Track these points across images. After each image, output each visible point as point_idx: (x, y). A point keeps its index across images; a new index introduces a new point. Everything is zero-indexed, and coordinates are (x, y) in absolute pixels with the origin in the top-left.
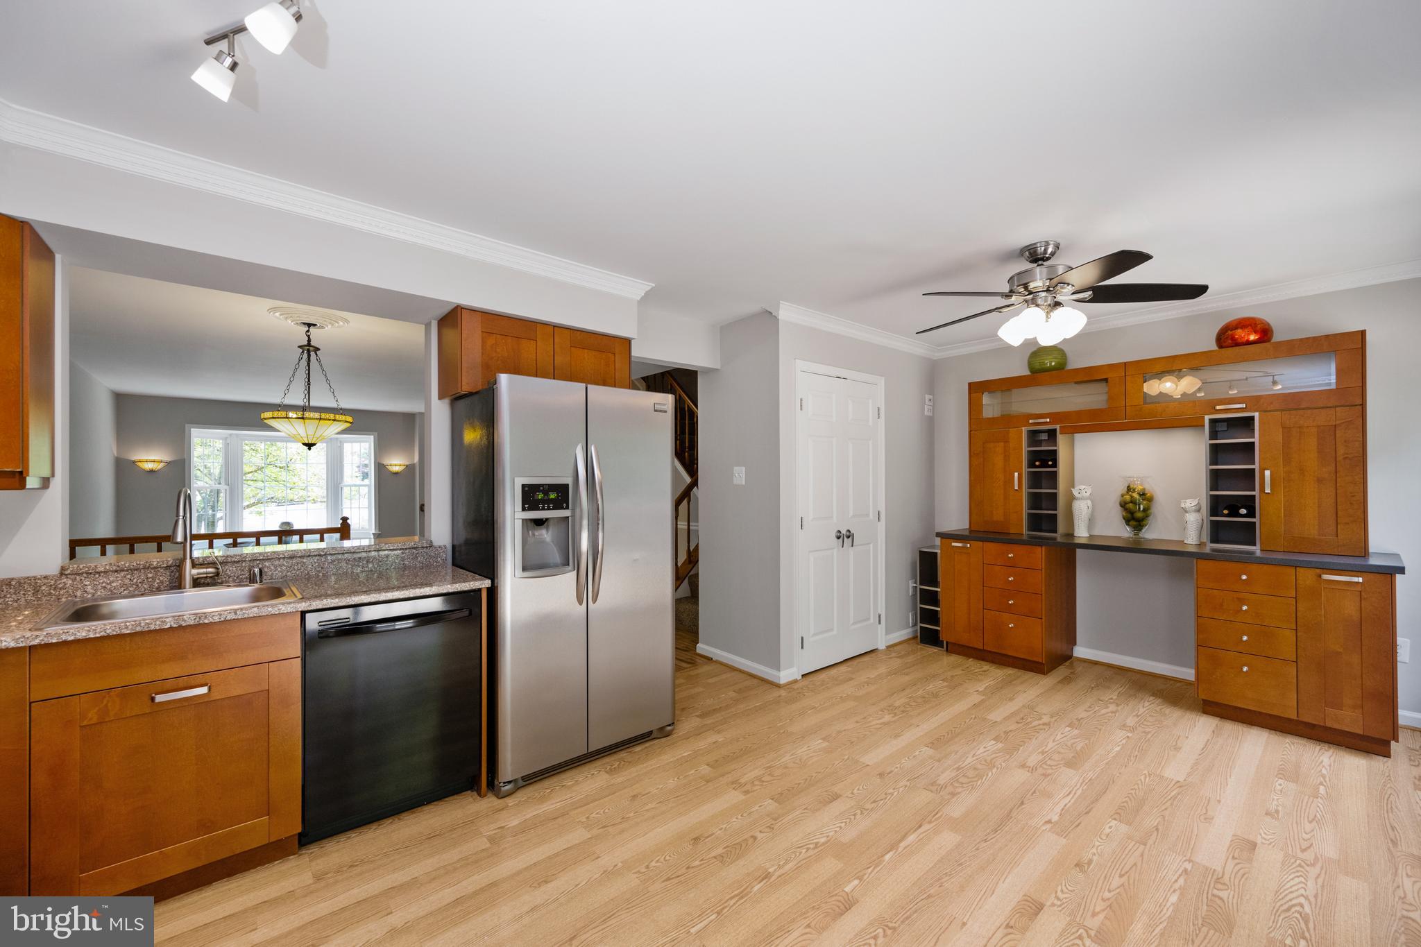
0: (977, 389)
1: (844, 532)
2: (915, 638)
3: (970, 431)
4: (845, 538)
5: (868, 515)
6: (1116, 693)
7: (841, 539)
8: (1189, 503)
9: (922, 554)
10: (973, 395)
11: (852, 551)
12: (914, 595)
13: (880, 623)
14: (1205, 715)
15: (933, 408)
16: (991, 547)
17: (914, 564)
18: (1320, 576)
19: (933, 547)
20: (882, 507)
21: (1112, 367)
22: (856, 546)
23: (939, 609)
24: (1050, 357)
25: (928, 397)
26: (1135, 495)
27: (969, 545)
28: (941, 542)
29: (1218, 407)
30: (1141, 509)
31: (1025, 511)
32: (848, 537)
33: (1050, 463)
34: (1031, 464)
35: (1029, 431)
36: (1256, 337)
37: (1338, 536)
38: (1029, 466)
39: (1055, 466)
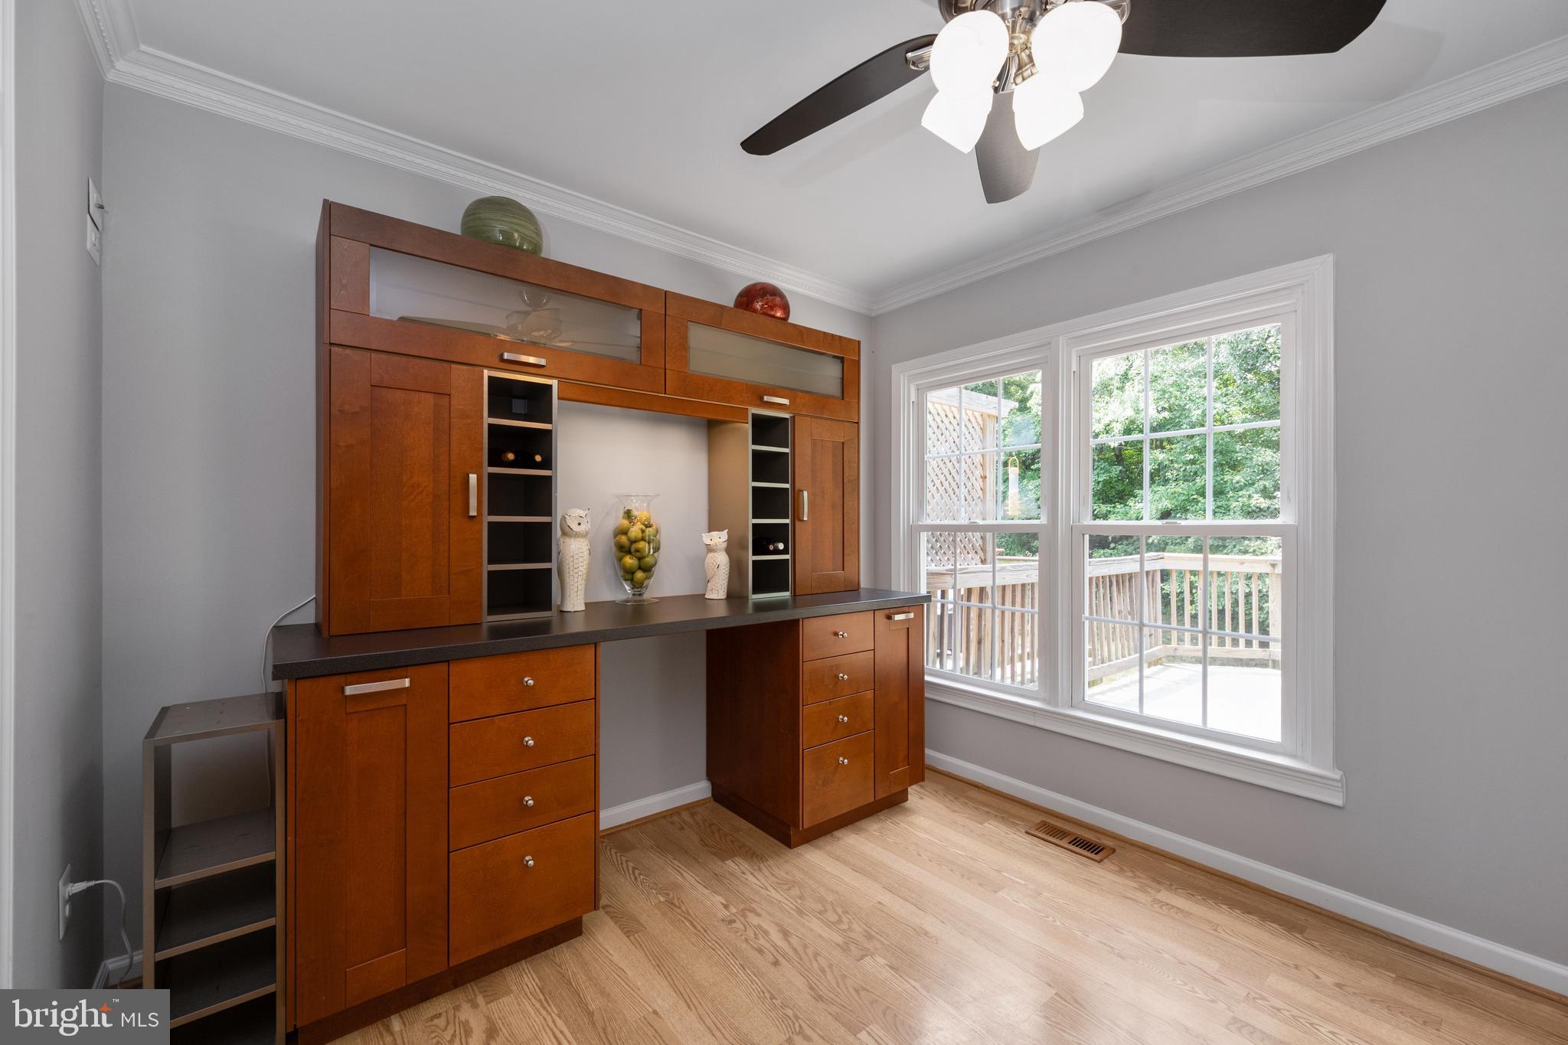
0: (353, 228)
10: (340, 243)
14: (798, 850)
18: (890, 618)
21: (647, 289)
27: (408, 683)
28: (295, 693)
29: (764, 399)
30: (651, 551)
31: (485, 567)
33: (538, 459)
34: (497, 459)
35: (492, 380)
36: (779, 314)
37: (843, 570)
38: (492, 463)
39: (547, 464)
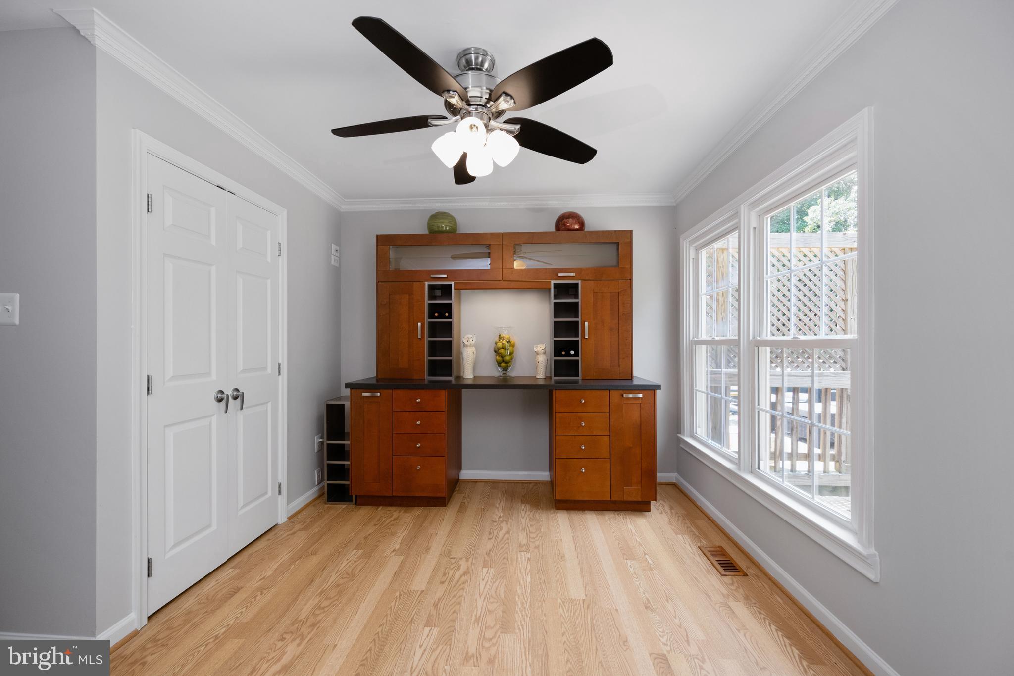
0: (384, 242)
1: (229, 392)
2: (320, 496)
3: (378, 282)
4: (230, 399)
5: (265, 369)
6: (500, 510)
7: (224, 402)
8: (540, 348)
9: (329, 407)
10: (381, 247)
11: (241, 415)
12: (321, 450)
13: (280, 493)
14: (558, 511)
15: (339, 259)
16: (400, 393)
17: (320, 419)
18: (622, 395)
19: (339, 398)
20: (283, 359)
21: (493, 235)
22: (247, 408)
23: (348, 462)
24: (446, 221)
25: (334, 247)
26: (504, 342)
27: (379, 394)
28: (351, 393)
29: (560, 275)
30: (509, 353)
31: (427, 358)
32: (235, 398)
33: (447, 315)
34: (431, 316)
35: (429, 286)
36: (576, 227)
37: (619, 367)
38: (430, 318)
39: (450, 317)
